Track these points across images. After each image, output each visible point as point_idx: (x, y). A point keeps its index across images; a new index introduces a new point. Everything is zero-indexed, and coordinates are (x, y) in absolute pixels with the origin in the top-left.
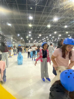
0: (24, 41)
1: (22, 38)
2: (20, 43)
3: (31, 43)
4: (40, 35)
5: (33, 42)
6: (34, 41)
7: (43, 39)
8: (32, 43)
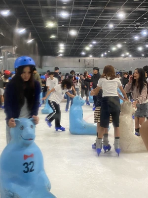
0: (33, 45)
1: (21, 31)
2: (11, 56)
3: (72, 59)
4: (121, 15)
5: (81, 51)
6: (88, 48)
7: (136, 38)
8: (77, 59)
